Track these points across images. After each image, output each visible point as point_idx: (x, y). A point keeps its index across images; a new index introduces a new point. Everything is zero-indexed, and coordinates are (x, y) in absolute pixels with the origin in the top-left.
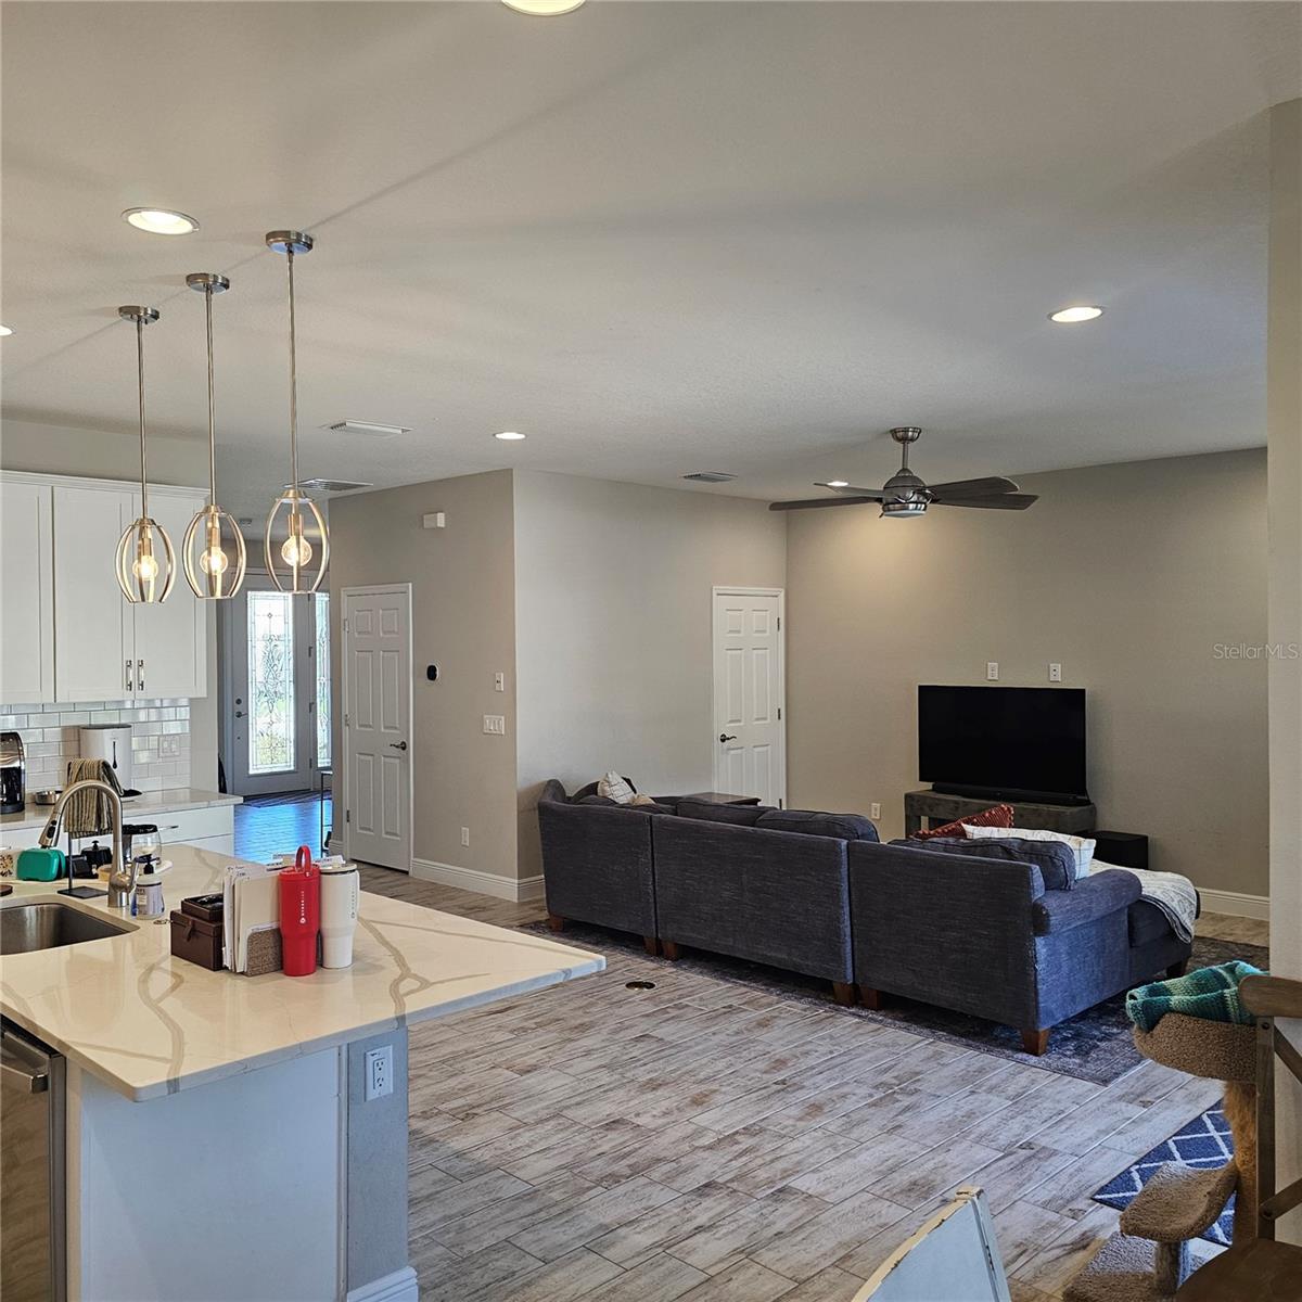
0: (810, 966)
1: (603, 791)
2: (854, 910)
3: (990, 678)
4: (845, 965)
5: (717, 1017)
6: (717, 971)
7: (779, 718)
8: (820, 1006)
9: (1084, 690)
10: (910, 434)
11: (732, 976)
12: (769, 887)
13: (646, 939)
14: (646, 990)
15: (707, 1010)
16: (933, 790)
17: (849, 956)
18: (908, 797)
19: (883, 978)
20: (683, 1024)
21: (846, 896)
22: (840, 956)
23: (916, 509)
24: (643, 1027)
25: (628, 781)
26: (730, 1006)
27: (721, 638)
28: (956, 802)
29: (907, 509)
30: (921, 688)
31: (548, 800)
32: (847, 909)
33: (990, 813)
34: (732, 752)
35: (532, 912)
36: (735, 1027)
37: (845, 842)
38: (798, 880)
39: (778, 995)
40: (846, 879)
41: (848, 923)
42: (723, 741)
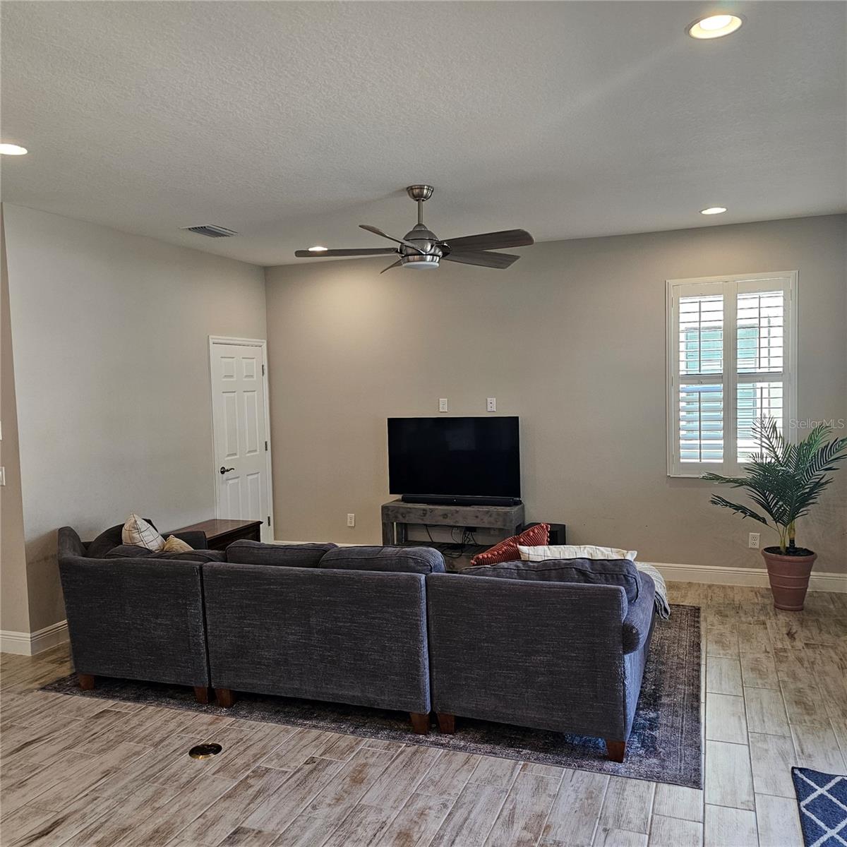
0: (387, 700)
1: (132, 538)
2: (433, 642)
3: (441, 410)
4: (425, 696)
5: (306, 777)
6: (278, 712)
7: (266, 450)
8: (400, 738)
9: (518, 418)
10: (425, 191)
11: (295, 716)
12: (341, 627)
13: (196, 690)
14: (212, 755)
15: (291, 771)
16: (404, 500)
17: (428, 687)
18: (385, 508)
19: (463, 705)
20: (274, 800)
21: (425, 629)
22: (420, 689)
23: (432, 261)
24: (231, 816)
25: (149, 522)
26: (312, 760)
27: (218, 383)
28: (424, 510)
29: (425, 260)
30: (389, 420)
31: (69, 555)
32: (426, 643)
33: (534, 532)
34: (230, 482)
35: (51, 667)
36: (332, 791)
37: (423, 577)
38: (374, 618)
39: (353, 733)
40: (425, 613)
41: (427, 656)
42: (223, 473)
